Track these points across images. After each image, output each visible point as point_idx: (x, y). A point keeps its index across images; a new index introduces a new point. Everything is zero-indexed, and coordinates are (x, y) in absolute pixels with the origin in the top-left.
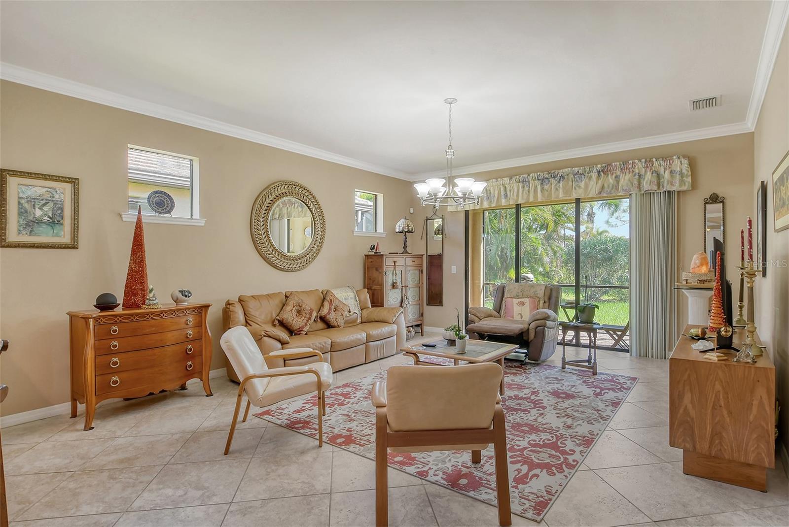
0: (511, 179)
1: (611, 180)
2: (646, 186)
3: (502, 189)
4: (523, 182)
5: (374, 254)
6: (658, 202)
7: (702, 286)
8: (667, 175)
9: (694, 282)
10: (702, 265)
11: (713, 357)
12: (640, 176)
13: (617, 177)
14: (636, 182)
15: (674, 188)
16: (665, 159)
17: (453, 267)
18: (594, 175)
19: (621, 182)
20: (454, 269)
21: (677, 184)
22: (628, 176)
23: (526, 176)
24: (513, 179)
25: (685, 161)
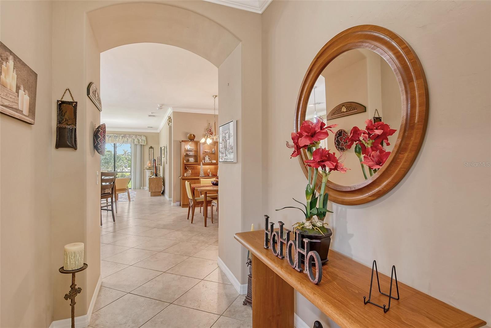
1: (126, 139)
2: (136, 143)
6: (138, 148)
7: (149, 169)
8: (141, 140)
9: (148, 168)
10: (149, 164)
11: (155, 177)
12: (134, 139)
13: (127, 139)
14: (133, 141)
15: (143, 144)
16: (140, 136)
18: (121, 137)
19: (129, 141)
21: (143, 143)
22: (131, 139)
25: (145, 137)
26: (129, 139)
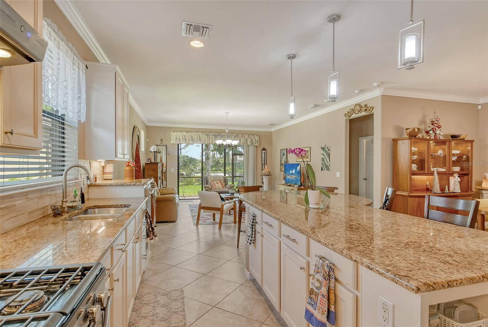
0: (202, 134)
1: (238, 139)
3: (198, 136)
4: (207, 135)
5: (149, 162)
8: (254, 140)
12: (247, 139)
13: (240, 139)
14: (246, 142)
16: (253, 135)
17: (172, 169)
20: (173, 170)
21: (256, 144)
22: (244, 139)
23: (209, 133)
24: (204, 134)
25: (258, 137)
26: (242, 139)
